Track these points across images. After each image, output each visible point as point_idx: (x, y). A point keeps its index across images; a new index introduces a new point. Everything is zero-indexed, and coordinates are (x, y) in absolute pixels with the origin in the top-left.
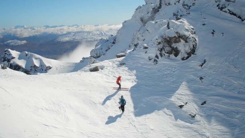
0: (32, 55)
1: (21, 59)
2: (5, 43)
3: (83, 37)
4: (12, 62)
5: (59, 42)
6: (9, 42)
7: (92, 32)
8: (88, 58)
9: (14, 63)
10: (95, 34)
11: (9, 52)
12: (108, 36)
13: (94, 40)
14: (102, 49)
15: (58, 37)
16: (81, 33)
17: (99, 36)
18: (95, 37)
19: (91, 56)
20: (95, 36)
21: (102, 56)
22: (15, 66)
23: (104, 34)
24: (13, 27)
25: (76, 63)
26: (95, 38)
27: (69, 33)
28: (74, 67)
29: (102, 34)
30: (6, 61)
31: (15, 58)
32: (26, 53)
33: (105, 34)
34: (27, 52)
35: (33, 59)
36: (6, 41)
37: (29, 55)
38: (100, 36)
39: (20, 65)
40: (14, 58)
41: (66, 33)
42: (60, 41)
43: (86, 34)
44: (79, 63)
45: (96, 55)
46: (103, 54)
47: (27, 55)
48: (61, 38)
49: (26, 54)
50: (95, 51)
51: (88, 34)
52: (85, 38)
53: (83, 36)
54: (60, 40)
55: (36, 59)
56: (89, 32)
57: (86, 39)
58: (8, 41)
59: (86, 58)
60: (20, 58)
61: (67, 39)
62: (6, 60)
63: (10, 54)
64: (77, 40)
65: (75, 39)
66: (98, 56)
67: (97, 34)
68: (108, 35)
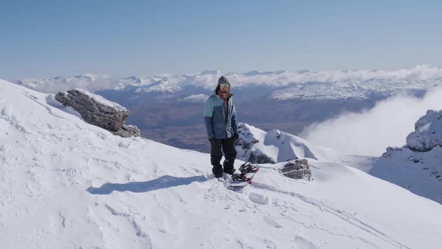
0: (290, 137)
1: (269, 145)
2: (186, 99)
3: (318, 93)
4: (253, 149)
5: (274, 101)
6: (191, 97)
7: (335, 85)
8: (401, 149)
9: (257, 150)
10: (339, 87)
11: (246, 129)
12: (364, 92)
13: (338, 98)
14: (434, 133)
15: (274, 92)
16: (314, 86)
17: (347, 92)
18: (340, 93)
19: (408, 147)
20: (339, 90)
21: (435, 148)
22: (258, 158)
23: (356, 88)
24: (198, 73)
25: (374, 159)
26: (339, 95)
27: (293, 85)
28: (372, 166)
29: (354, 87)
30: (241, 147)
31: (258, 141)
32: (277, 133)
33: (359, 87)
34: (279, 132)
35: (291, 146)
36: (186, 97)
37: (284, 137)
38: (350, 91)
39: (269, 156)
40: (256, 142)
41: (286, 84)
42: (277, 99)
43: (324, 87)
44: (380, 158)
45: (420, 146)
46: (437, 143)
47: (279, 137)
48: (279, 93)
49: (277, 135)
50: (418, 137)
51: (327, 87)
52: (322, 94)
53: (318, 91)
54: (277, 97)
55: (298, 145)
56: (328, 84)
57: (323, 96)
58: (190, 95)
59: (396, 150)
60: (267, 143)
61: (288, 95)
62: (241, 145)
63: (249, 134)
64: (306, 98)
65: (303, 95)
66: (427, 147)
67: (345, 87)
68: (364, 90)
